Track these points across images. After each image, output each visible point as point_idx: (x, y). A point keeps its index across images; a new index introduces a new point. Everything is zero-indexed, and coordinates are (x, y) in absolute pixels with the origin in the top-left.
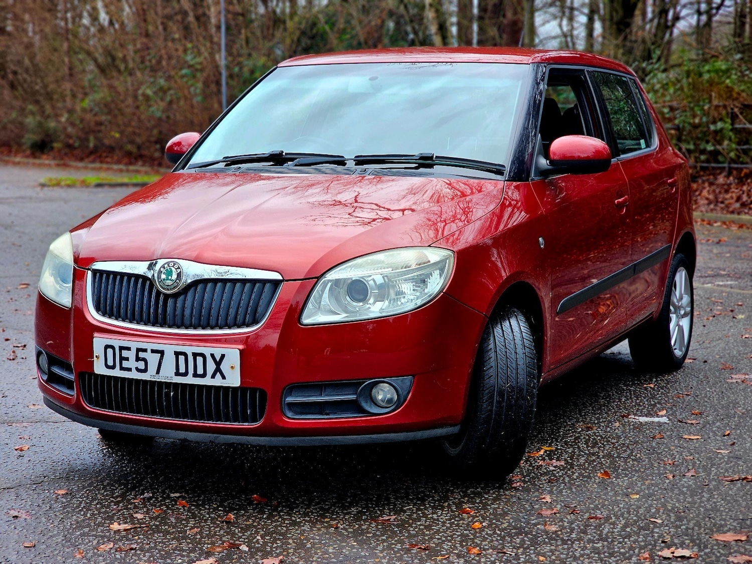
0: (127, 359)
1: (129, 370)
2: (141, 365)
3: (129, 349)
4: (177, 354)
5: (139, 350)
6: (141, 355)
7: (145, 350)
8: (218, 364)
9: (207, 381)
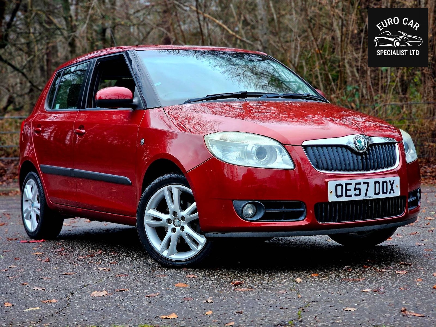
0: (349, 190)
1: (351, 196)
2: (357, 192)
3: (351, 184)
4: (375, 183)
5: (356, 184)
6: (358, 186)
7: (360, 184)
8: (392, 185)
9: (388, 196)
